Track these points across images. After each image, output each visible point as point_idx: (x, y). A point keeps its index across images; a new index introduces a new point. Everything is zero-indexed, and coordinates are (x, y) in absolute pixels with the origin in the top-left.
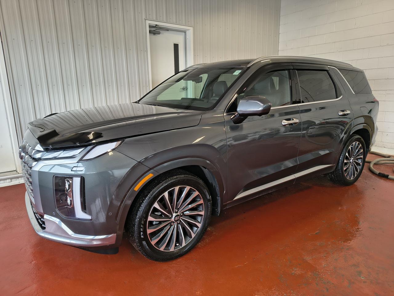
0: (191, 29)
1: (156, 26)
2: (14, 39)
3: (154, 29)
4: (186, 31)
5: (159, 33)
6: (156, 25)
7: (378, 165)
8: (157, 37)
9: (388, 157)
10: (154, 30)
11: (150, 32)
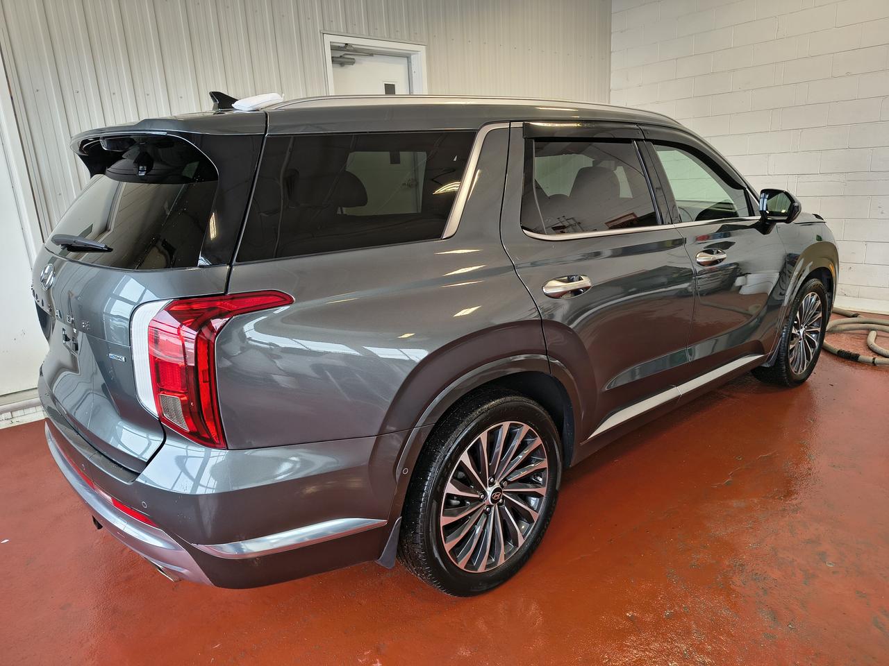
0: (422, 49)
1: (344, 47)
2: (38, 91)
3: (342, 53)
4: (410, 54)
5: (352, 62)
6: (346, 44)
7: (834, 333)
8: (349, 70)
9: (853, 316)
10: (341, 56)
11: (334, 60)
